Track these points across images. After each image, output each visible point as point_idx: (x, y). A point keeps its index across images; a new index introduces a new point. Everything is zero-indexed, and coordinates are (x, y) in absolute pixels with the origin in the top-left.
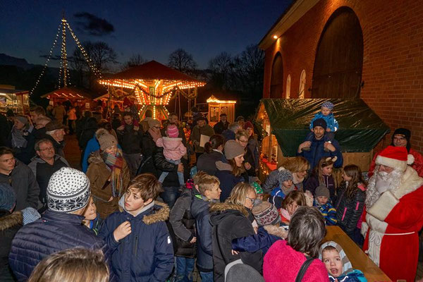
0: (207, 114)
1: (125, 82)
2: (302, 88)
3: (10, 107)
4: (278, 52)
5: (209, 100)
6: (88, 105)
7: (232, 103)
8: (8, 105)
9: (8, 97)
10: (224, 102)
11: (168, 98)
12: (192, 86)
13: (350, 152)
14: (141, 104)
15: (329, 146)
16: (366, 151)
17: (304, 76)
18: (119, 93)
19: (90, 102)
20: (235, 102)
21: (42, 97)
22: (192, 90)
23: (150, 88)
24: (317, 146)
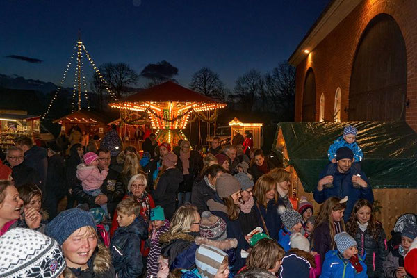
0: (230, 138)
1: (136, 105)
2: (337, 108)
3: (20, 134)
4: (310, 68)
5: (232, 123)
6: (101, 130)
7: (257, 126)
8: (18, 132)
9: (19, 123)
10: (248, 125)
11: (185, 120)
12: (210, 107)
13: (391, 188)
14: (155, 128)
15: (359, 180)
16: (410, 187)
17: (338, 95)
18: (134, 116)
19: (104, 127)
20: (261, 125)
21: (53, 122)
22: (212, 112)
23: (164, 111)
24: (342, 180)
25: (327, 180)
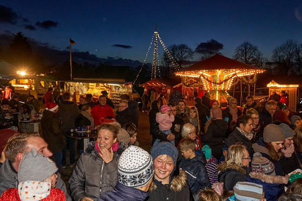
1: (193, 73)
3: (121, 93)
5: (270, 85)
6: (169, 91)
7: (293, 87)
9: (121, 87)
10: (285, 86)
11: (230, 84)
12: (251, 73)
14: (206, 89)
20: (297, 86)
21: (140, 86)
23: (213, 76)
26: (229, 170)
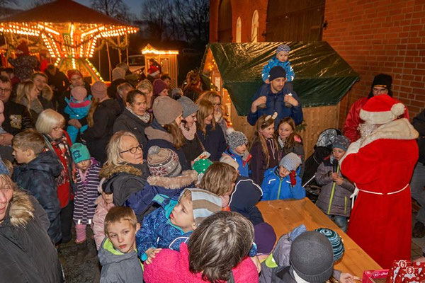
0: (144, 68)
2: (255, 33)
5: (145, 51)
7: (173, 53)
10: (163, 53)
11: (91, 50)
12: (120, 31)
13: (315, 106)
14: (54, 56)
15: (290, 100)
16: (332, 104)
17: (256, 17)
22: (122, 38)
23: (63, 35)
24: (275, 100)
25: (261, 101)
26: (115, 175)
